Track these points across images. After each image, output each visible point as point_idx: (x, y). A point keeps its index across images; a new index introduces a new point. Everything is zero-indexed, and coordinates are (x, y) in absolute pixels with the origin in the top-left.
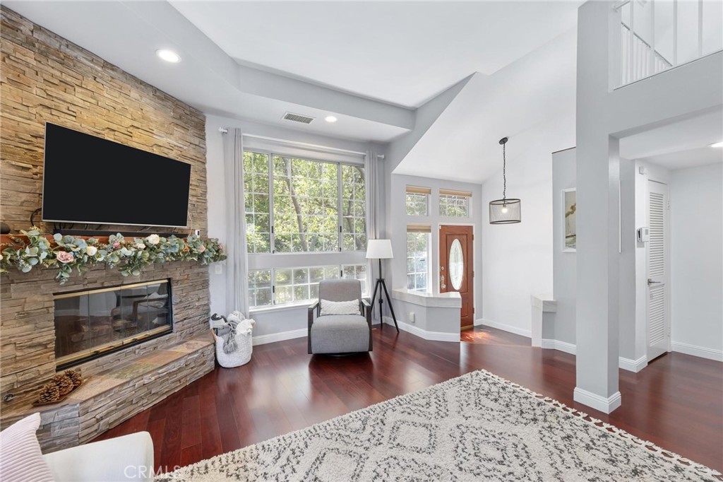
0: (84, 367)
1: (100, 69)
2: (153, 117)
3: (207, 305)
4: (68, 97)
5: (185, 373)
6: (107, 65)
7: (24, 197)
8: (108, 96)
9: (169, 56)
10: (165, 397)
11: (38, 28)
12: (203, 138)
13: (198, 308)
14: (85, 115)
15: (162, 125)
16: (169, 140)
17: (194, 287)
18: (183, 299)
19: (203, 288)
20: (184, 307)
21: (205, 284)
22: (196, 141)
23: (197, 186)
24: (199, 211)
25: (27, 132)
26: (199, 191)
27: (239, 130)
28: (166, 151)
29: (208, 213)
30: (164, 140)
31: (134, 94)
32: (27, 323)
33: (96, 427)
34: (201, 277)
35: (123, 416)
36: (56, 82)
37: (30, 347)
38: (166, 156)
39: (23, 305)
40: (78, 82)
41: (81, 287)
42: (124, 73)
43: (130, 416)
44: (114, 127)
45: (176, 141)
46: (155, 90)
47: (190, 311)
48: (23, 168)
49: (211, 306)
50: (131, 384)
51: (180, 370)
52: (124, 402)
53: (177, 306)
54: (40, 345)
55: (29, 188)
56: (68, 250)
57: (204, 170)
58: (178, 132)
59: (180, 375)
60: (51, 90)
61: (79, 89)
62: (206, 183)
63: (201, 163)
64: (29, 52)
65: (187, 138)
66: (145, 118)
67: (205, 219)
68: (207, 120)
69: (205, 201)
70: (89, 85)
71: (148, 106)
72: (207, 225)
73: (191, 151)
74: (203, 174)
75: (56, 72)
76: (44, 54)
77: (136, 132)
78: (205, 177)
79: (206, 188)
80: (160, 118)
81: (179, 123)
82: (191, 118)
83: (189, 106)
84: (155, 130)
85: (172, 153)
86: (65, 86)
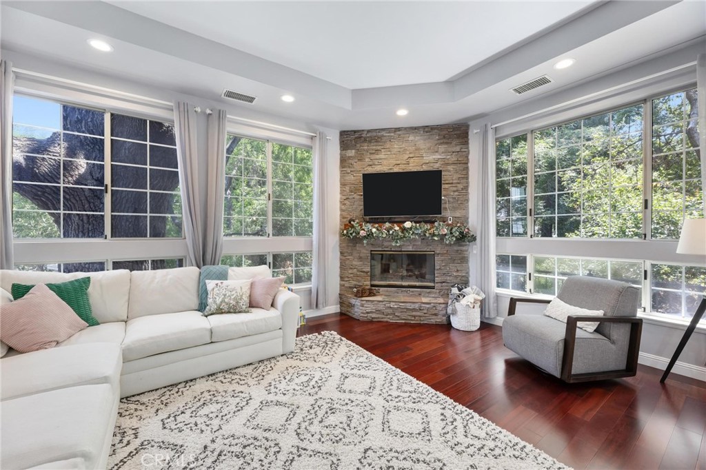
0: (382, 289)
1: (392, 134)
2: (422, 146)
3: (465, 276)
4: (377, 157)
5: (418, 314)
8: (396, 146)
9: (402, 112)
10: (403, 322)
11: (369, 131)
12: (466, 143)
13: (456, 277)
14: (385, 162)
15: (430, 148)
16: (434, 157)
17: (453, 261)
18: (443, 268)
19: (462, 262)
20: (444, 274)
21: (464, 260)
22: (459, 148)
23: (459, 183)
24: (459, 202)
28: (432, 165)
29: (470, 202)
30: (430, 158)
31: (411, 138)
32: (361, 261)
33: (366, 315)
34: (460, 254)
35: (378, 318)
36: (374, 152)
37: (362, 272)
40: (382, 147)
41: (381, 249)
42: (406, 128)
43: (382, 320)
44: (399, 162)
45: (440, 155)
47: (448, 278)
50: (384, 303)
51: (414, 310)
52: (379, 311)
53: (438, 272)
54: (364, 272)
57: (466, 169)
58: (442, 148)
59: (414, 313)
60: (373, 157)
61: (383, 150)
62: (467, 178)
63: (464, 164)
64: (366, 144)
65: (450, 149)
66: (418, 149)
67: (466, 208)
68: (471, 127)
69: (467, 194)
70: (388, 146)
71: (419, 141)
72: (468, 213)
73: (454, 158)
74: (464, 172)
75: (374, 147)
76: (370, 142)
77: (412, 160)
78: (467, 174)
79: (468, 183)
80: (428, 145)
81: (445, 141)
82: (457, 133)
83: (452, 125)
84: (424, 154)
85: (437, 165)
86: (378, 152)
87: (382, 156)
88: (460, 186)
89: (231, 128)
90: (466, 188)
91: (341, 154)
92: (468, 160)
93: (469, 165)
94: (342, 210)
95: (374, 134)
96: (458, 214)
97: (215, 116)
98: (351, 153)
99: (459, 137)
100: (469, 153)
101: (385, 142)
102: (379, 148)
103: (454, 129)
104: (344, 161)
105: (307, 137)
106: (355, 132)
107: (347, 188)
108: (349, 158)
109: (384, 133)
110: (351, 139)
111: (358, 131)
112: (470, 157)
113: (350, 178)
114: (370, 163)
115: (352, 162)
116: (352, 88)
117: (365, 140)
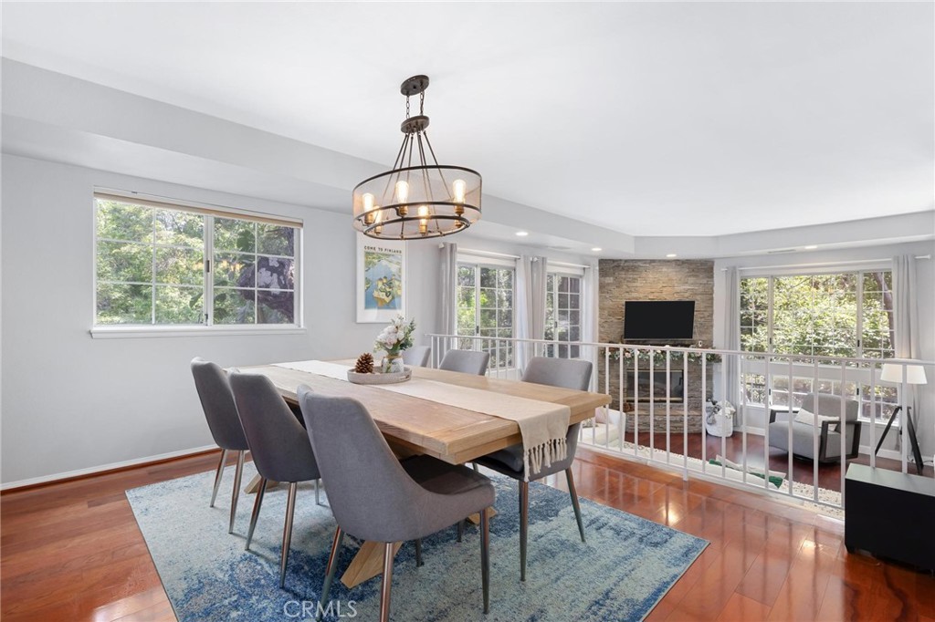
1: (648, 265)
2: (674, 277)
4: (635, 284)
6: (653, 261)
7: (619, 330)
8: (651, 276)
11: (626, 261)
12: (712, 277)
14: (641, 290)
15: (681, 280)
16: (685, 287)
18: (691, 384)
20: (692, 389)
21: (709, 377)
22: (706, 281)
23: (705, 311)
24: (706, 327)
27: (734, 268)
28: (682, 295)
29: (713, 328)
30: (678, 289)
31: (664, 269)
32: (618, 379)
33: (633, 428)
36: (631, 280)
37: (618, 388)
39: (618, 372)
40: (639, 276)
42: (660, 261)
43: (649, 431)
44: (653, 290)
45: (689, 286)
47: (695, 393)
48: (620, 319)
55: (621, 326)
58: (691, 280)
60: (630, 284)
61: (639, 279)
62: (712, 307)
63: (709, 294)
64: (624, 273)
65: (698, 281)
66: (670, 280)
67: (711, 333)
68: (715, 264)
69: (712, 320)
70: (643, 275)
71: (671, 272)
72: (712, 337)
73: (701, 289)
74: (710, 302)
75: (631, 276)
76: (628, 271)
77: (665, 289)
78: (712, 303)
79: (713, 311)
80: (679, 277)
81: (694, 274)
82: (704, 268)
83: (700, 260)
84: (676, 285)
85: (686, 295)
86: (634, 280)
87: (638, 284)
88: (706, 314)
89: (550, 269)
90: (711, 315)
91: (600, 280)
92: (713, 291)
93: (714, 295)
94: (600, 332)
96: (704, 338)
97: (540, 262)
98: (610, 280)
99: (706, 270)
100: (713, 286)
101: (641, 272)
102: (635, 276)
103: (702, 264)
104: (602, 287)
105: (581, 268)
106: (614, 261)
107: (606, 312)
108: (608, 284)
109: (640, 264)
110: (609, 267)
111: (617, 261)
112: (714, 289)
113: (609, 303)
114: (628, 290)
115: (612, 288)
116: (634, 235)
117: (623, 269)
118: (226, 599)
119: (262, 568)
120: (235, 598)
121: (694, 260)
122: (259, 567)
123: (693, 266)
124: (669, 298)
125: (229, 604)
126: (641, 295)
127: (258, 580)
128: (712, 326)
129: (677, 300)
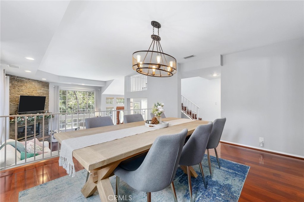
1: (27, 81)
2: (37, 87)
3: (48, 128)
4: (22, 88)
6: (29, 79)
7: (14, 109)
8: (29, 85)
11: (18, 77)
12: (48, 88)
13: (46, 129)
14: (24, 91)
15: (39, 88)
17: (45, 124)
18: (42, 127)
19: (47, 124)
22: (47, 90)
25: (15, 97)
26: (47, 101)
29: (49, 106)
30: (39, 91)
31: (34, 83)
37: (14, 136)
38: (41, 96)
39: (13, 128)
41: (22, 125)
42: (32, 80)
44: (29, 91)
45: (42, 91)
46: (38, 81)
48: (14, 103)
49: (49, 129)
53: (41, 129)
55: (15, 107)
56: (23, 118)
57: (49, 96)
58: (43, 89)
60: (19, 88)
61: (23, 86)
62: (48, 99)
64: (16, 82)
65: (45, 90)
67: (48, 108)
69: (48, 103)
71: (36, 85)
73: (45, 92)
75: (20, 84)
76: (18, 81)
77: (34, 91)
80: (39, 87)
81: (43, 86)
82: (46, 85)
83: (45, 82)
84: (38, 90)
85: (41, 94)
86: (21, 86)
92: (49, 93)
93: (49, 95)
95: (20, 79)
100: (49, 91)
101: (24, 83)
109: (24, 79)
117: (16, 80)
118: (219, 200)
119: (200, 197)
120: (217, 198)
121: (43, 81)
122: (200, 198)
123: (43, 84)
124: (35, 95)
125: (220, 197)
126: (24, 93)
127: (206, 195)
128: (48, 105)
129: (38, 96)
